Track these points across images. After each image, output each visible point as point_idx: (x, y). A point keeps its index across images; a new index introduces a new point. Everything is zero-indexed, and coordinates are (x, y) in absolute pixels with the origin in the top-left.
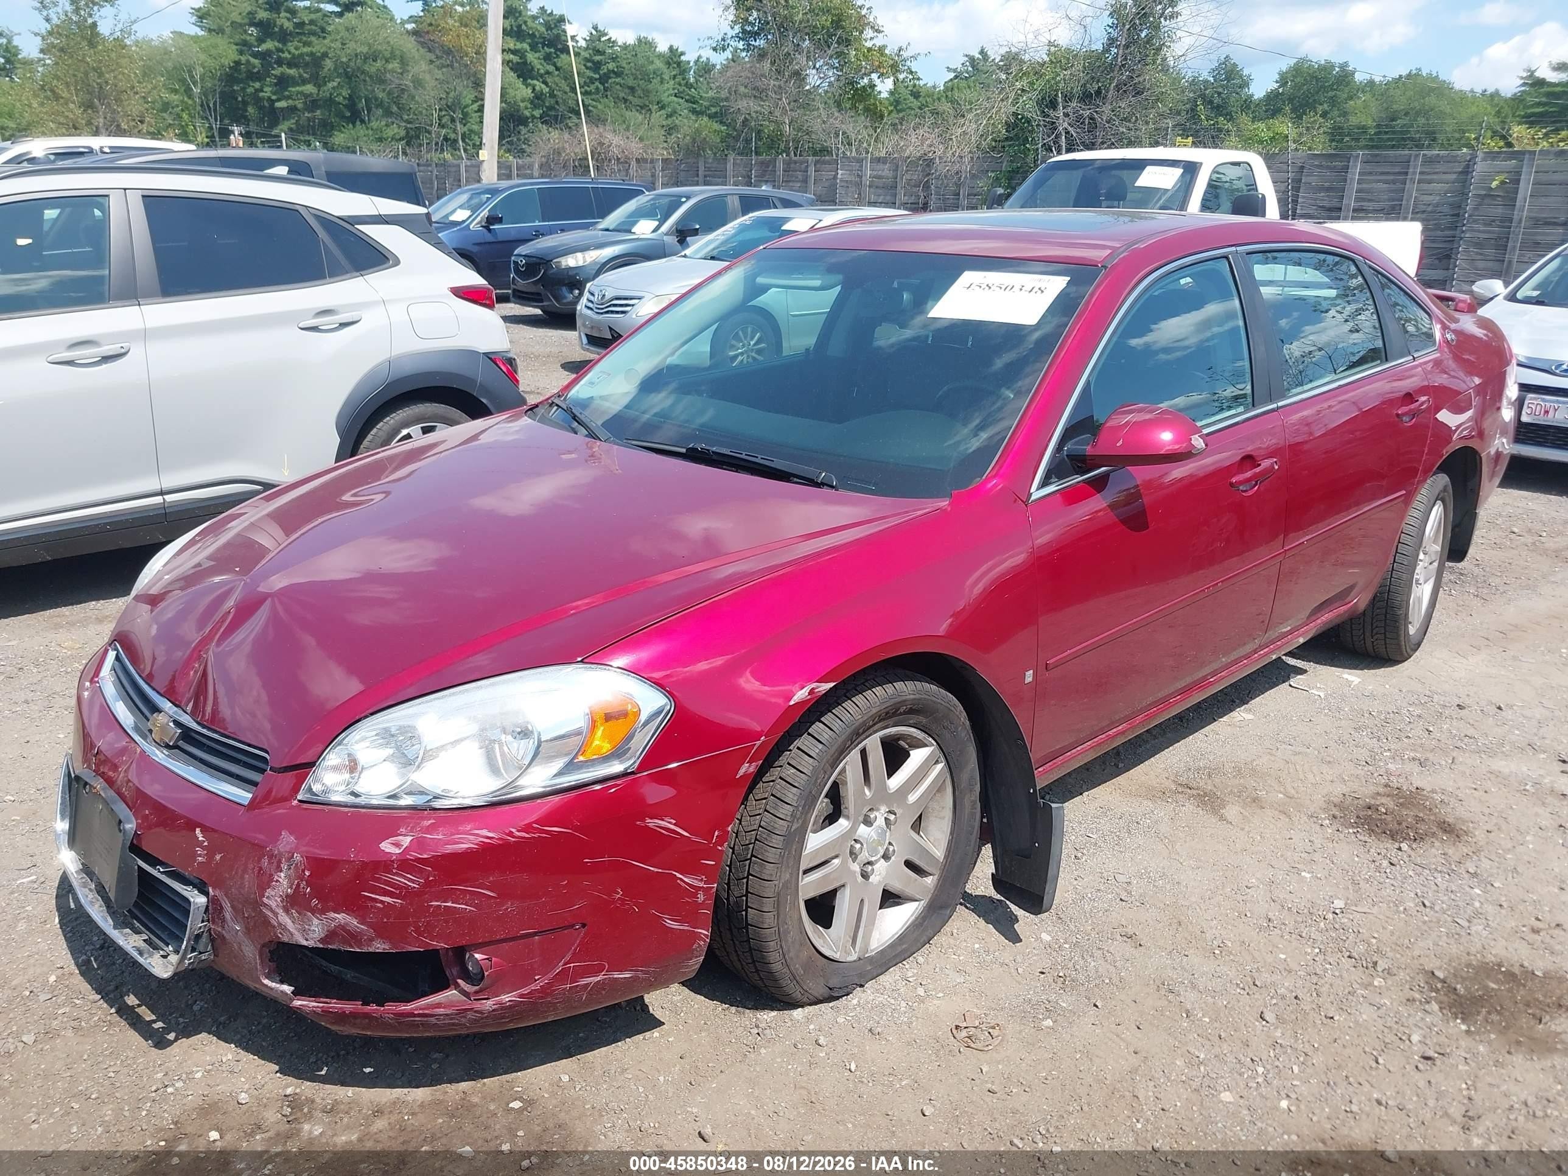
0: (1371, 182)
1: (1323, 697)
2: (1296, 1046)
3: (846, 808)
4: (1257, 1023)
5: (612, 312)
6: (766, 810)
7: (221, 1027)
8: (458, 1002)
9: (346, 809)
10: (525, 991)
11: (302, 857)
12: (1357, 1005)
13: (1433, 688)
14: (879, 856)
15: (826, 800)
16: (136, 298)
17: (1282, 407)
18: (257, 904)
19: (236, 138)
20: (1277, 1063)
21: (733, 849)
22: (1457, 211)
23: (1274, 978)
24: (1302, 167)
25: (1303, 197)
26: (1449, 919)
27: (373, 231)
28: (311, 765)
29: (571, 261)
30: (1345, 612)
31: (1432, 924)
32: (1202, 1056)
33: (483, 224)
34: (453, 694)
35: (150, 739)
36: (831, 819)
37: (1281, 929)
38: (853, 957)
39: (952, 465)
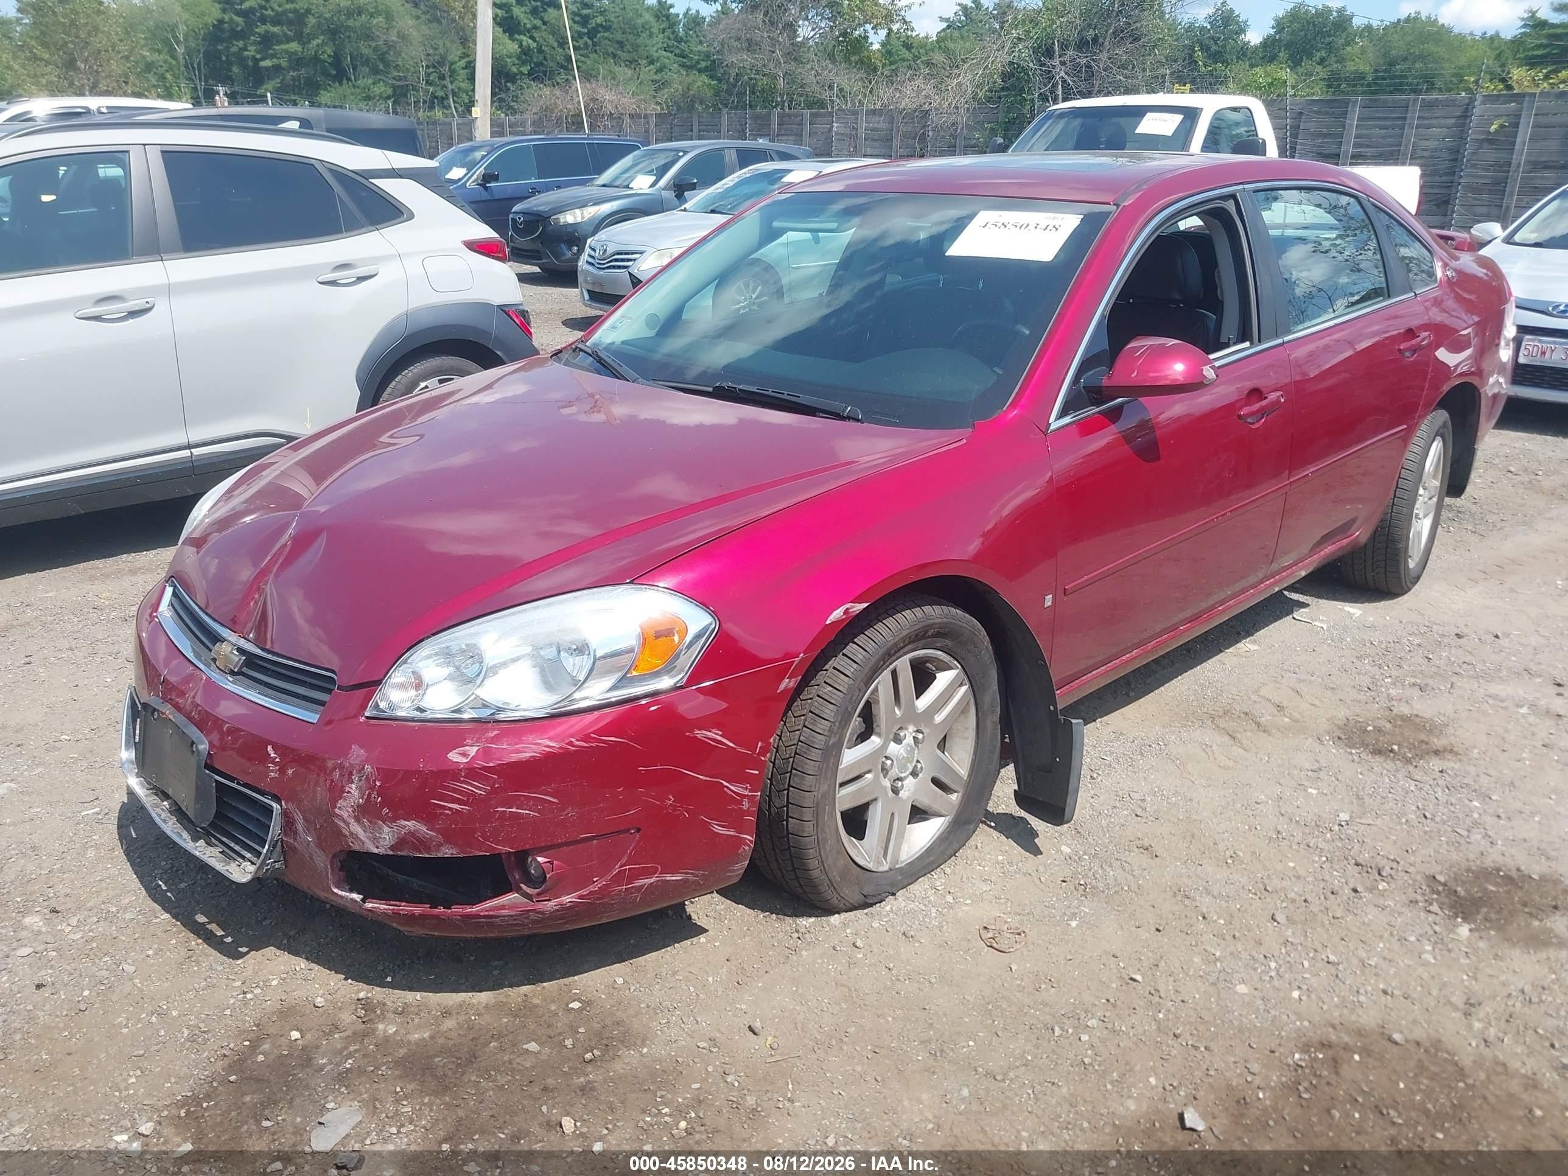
0: (1369, 128)
1: (1325, 628)
2: (1306, 943)
3: (878, 726)
4: (1269, 924)
5: (614, 267)
6: (805, 726)
7: (291, 940)
8: (521, 903)
9: (413, 724)
10: (584, 892)
11: (373, 768)
12: (1362, 907)
13: (1432, 619)
14: (908, 772)
15: (859, 719)
16: (159, 253)
17: (1288, 342)
18: (329, 815)
19: (221, 99)
20: (1288, 959)
21: (774, 763)
22: (1456, 154)
23: (1285, 883)
24: (1301, 113)
25: (1302, 144)
26: (1449, 829)
27: (387, 185)
28: (379, 682)
29: (569, 218)
30: (1348, 545)
31: (1433, 834)
32: (1218, 954)
33: (480, 182)
34: (513, 614)
35: (213, 666)
36: (863, 737)
37: (1289, 840)
38: (885, 867)
39: (973, 397)
